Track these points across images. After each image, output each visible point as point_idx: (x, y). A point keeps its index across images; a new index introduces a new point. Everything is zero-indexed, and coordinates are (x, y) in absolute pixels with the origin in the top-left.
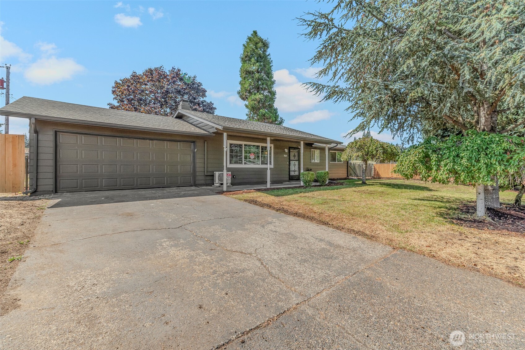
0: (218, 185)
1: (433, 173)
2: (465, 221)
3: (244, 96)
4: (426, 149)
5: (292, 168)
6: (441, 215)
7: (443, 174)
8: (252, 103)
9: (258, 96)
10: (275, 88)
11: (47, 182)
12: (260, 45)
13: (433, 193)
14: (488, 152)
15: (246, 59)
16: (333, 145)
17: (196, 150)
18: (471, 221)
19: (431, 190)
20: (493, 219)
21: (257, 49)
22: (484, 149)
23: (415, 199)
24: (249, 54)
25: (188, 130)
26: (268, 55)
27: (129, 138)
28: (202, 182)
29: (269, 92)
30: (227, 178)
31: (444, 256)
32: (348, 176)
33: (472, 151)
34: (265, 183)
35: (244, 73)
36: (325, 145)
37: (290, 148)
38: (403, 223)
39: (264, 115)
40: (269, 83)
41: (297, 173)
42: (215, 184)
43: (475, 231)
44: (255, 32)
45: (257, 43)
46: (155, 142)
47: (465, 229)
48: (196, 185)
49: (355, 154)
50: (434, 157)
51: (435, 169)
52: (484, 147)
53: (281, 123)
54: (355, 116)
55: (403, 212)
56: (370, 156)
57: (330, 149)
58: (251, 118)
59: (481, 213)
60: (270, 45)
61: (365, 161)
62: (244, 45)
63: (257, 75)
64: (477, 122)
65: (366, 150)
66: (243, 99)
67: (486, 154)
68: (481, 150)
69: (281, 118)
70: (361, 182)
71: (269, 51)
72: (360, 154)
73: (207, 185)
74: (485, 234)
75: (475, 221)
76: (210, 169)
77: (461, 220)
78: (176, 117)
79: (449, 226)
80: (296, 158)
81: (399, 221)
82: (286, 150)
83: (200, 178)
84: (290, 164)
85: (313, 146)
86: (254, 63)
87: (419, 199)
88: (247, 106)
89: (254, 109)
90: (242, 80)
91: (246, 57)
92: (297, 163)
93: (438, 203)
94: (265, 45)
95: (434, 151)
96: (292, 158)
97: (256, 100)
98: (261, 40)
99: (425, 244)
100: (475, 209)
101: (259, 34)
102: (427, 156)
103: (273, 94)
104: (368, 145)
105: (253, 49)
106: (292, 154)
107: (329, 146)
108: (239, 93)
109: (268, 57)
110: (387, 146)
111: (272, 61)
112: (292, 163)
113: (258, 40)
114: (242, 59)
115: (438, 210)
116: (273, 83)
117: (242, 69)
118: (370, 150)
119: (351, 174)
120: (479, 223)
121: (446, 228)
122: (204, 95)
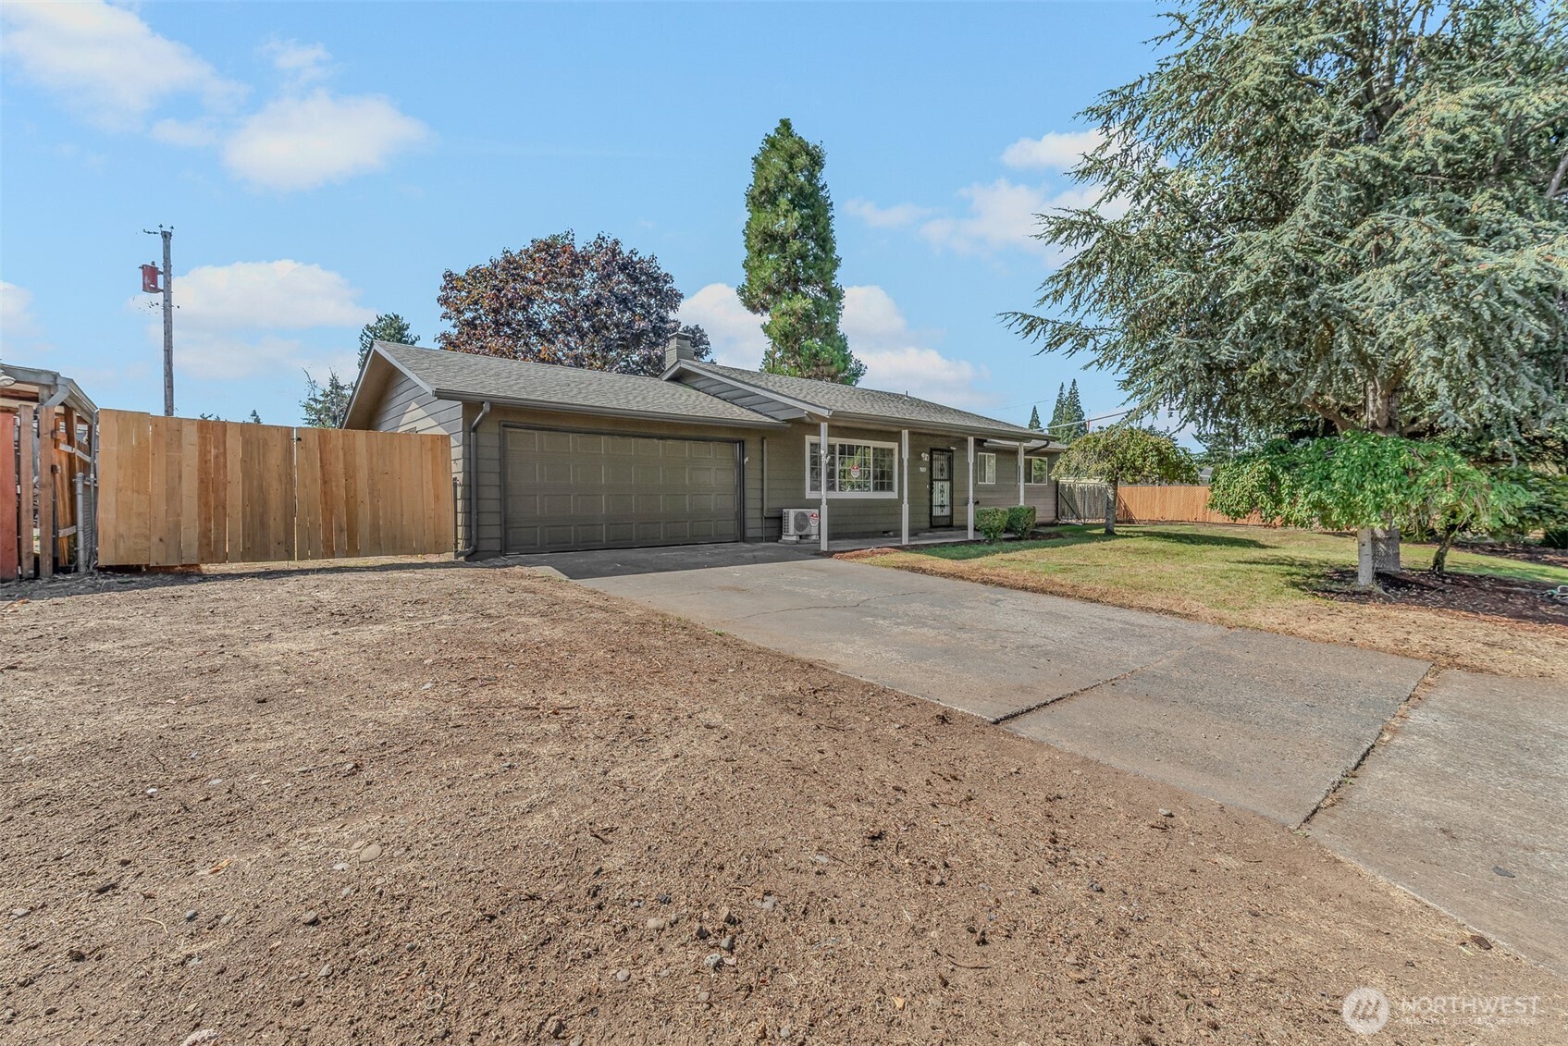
0: (794, 538)
1: (1285, 509)
2: (1338, 594)
3: (756, 301)
4: (1271, 464)
5: (937, 498)
6: (1295, 585)
7: (1301, 511)
8: (781, 321)
9: (800, 304)
10: (840, 278)
11: (492, 532)
12: (803, 160)
13: (1270, 552)
14: (1378, 472)
15: (762, 199)
16: (1035, 444)
17: (746, 460)
18: (1347, 593)
19: (1263, 547)
20: (1386, 590)
21: (792, 170)
22: (1372, 467)
23: (1240, 562)
24: (772, 185)
25: (712, 414)
26: (822, 188)
27: (623, 435)
28: (758, 533)
29: (824, 290)
30: (819, 524)
31: (1308, 633)
32: (1057, 517)
33: (1352, 470)
34: (898, 534)
35: (756, 237)
36: (1018, 444)
37: (931, 452)
38: (1232, 597)
39: (816, 355)
40: (828, 267)
41: (946, 512)
42: (784, 538)
43: (1355, 606)
44: (786, 124)
45: (792, 157)
46: (670, 442)
47: (1337, 604)
48: (743, 539)
49: (1094, 466)
50: (1286, 479)
51: (1287, 501)
52: (1372, 464)
53: (857, 374)
55: (1225, 582)
56: (1128, 469)
57: (1028, 452)
58: (771, 366)
59: (1365, 579)
60: (828, 160)
61: (1114, 483)
62: (755, 159)
63: (795, 245)
64: (1364, 407)
65: (1121, 456)
66: (753, 309)
67: (1376, 476)
68: (1367, 468)
69: (857, 362)
70: (1102, 531)
71: (825, 176)
72: (1107, 465)
73: (768, 539)
74: (1369, 609)
75: (1355, 593)
76: (774, 504)
77: (1331, 592)
78: (668, 380)
79: (1311, 600)
80: (945, 475)
81: (1223, 595)
82: (925, 457)
83: (754, 524)
84: (932, 488)
85: (985, 444)
86: (787, 211)
87: (1245, 562)
88: (766, 329)
89: (787, 338)
90: (752, 259)
91: (762, 193)
92: (947, 485)
93: (1286, 568)
94: (816, 161)
95: (1287, 469)
96: (936, 475)
97: (795, 313)
98: (804, 147)
99: (1276, 621)
100: (1355, 575)
101: (797, 129)
102: (1273, 477)
103: (835, 295)
104: (1125, 445)
105: (782, 171)
106: (936, 465)
107: (1025, 444)
108: (741, 292)
109: (823, 193)
110: (1168, 449)
111: (831, 204)
112: (937, 485)
113: (796, 147)
114: (753, 198)
115: (1288, 578)
116: (836, 264)
117: (753, 225)
118: (1129, 457)
119: (1063, 513)
120: (1364, 596)
121: (1307, 602)
122: (674, 308)
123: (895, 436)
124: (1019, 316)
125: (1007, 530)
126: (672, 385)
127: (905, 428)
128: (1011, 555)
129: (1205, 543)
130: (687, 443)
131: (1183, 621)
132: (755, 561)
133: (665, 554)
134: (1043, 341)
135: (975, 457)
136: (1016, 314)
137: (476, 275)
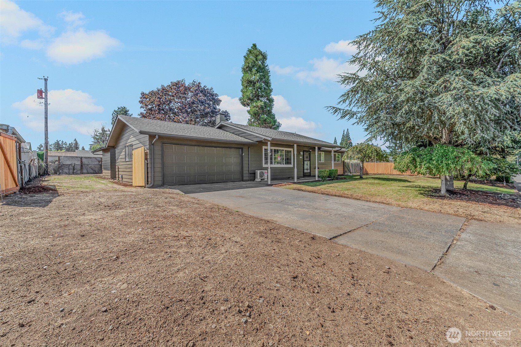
0: (259, 180)
1: (418, 169)
2: (435, 196)
3: (245, 103)
4: (413, 155)
5: (306, 167)
6: (421, 194)
7: (423, 170)
8: (254, 109)
9: (260, 104)
10: (273, 96)
11: (159, 179)
12: (260, 57)
13: (412, 183)
14: (447, 158)
15: (247, 69)
16: (337, 149)
17: (243, 154)
18: (438, 196)
19: (410, 182)
20: (450, 195)
21: (257, 60)
23: (403, 187)
24: (250, 65)
25: (232, 139)
26: (267, 66)
27: (203, 146)
28: (247, 178)
29: (267, 99)
30: (268, 175)
31: (427, 209)
32: (344, 173)
33: (439, 157)
34: (293, 178)
35: (245, 82)
36: (331, 149)
37: (304, 151)
38: (402, 198)
39: (265, 120)
40: (268, 92)
41: (309, 171)
42: (256, 180)
43: (441, 200)
44: (255, 45)
45: (257, 56)
46: (218, 148)
47: (435, 200)
48: (243, 180)
49: (356, 156)
50: (418, 160)
51: (419, 167)
52: (445, 155)
53: (278, 126)
54: (369, 133)
55: (399, 193)
56: (367, 157)
57: (335, 152)
58: (250, 124)
59: (443, 192)
60: (268, 57)
61: (363, 162)
62: (245, 57)
63: (258, 85)
64: (441, 137)
65: (364, 153)
66: (244, 105)
67: (446, 159)
68: (443, 156)
69: (278, 123)
70: (359, 177)
71: (267, 62)
72: (360, 156)
73: (251, 180)
74: (445, 201)
75: (440, 196)
76: (253, 169)
77: (433, 196)
78: (217, 128)
79: (427, 198)
80: (308, 159)
81: (399, 197)
82: (302, 153)
83: (246, 176)
84: (304, 163)
85: (321, 149)
86: (255, 73)
87: (405, 187)
88: (249, 112)
89: (255, 115)
90: (244, 89)
91: (247, 67)
92: (309, 162)
93: (418, 188)
94: (264, 57)
95: (418, 156)
96: (305, 159)
97: (258, 107)
98: (261, 53)
99: (416, 205)
100: (440, 191)
101: (258, 47)
102: (414, 159)
103: (271, 101)
104: (366, 149)
105: (253, 61)
106: (305, 156)
107: (334, 149)
108: (240, 100)
109: (267, 68)
110: (379, 150)
111: (269, 71)
112: (306, 163)
113: (258, 53)
114: (244, 69)
115: (419, 191)
116: (271, 91)
117: (244, 78)
118: (367, 153)
119: (346, 172)
120: (443, 197)
121: (426, 199)
123: (292, 146)
124: (332, 107)
125: (329, 177)
126: (218, 130)
127: (295, 144)
128: (331, 185)
129: (391, 181)
130: (224, 148)
131: (387, 205)
132: (247, 187)
133: (217, 185)
134: (339, 116)
135: (318, 153)
136: (331, 107)
137: (152, 93)
